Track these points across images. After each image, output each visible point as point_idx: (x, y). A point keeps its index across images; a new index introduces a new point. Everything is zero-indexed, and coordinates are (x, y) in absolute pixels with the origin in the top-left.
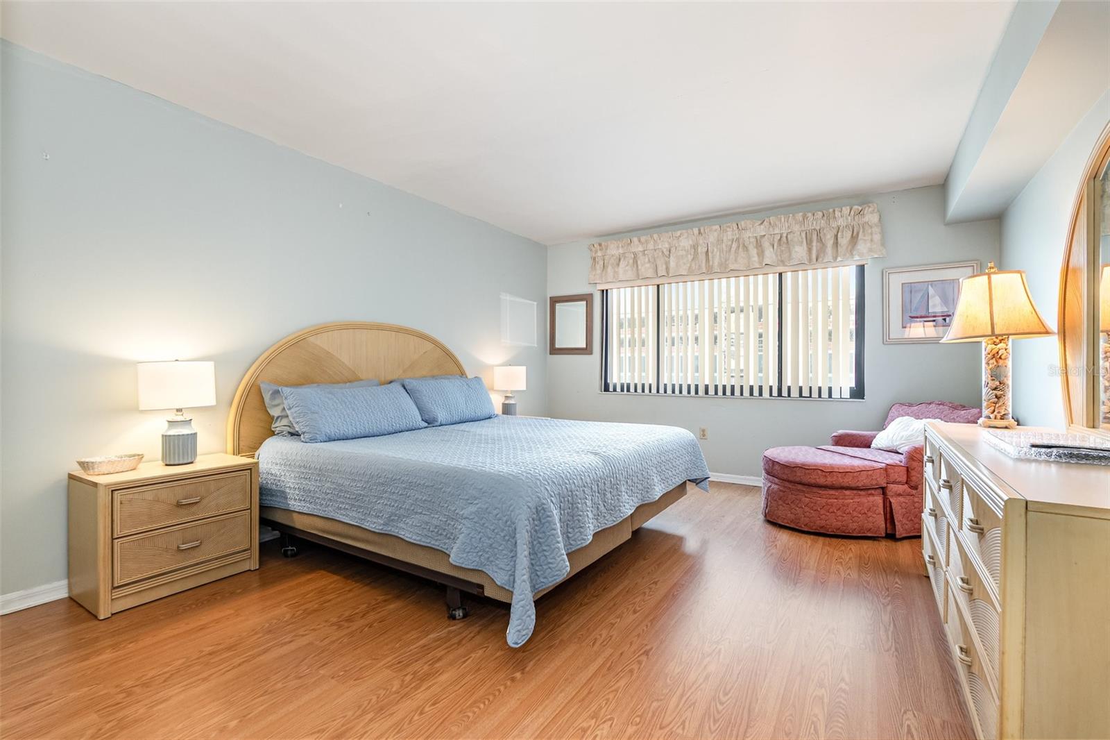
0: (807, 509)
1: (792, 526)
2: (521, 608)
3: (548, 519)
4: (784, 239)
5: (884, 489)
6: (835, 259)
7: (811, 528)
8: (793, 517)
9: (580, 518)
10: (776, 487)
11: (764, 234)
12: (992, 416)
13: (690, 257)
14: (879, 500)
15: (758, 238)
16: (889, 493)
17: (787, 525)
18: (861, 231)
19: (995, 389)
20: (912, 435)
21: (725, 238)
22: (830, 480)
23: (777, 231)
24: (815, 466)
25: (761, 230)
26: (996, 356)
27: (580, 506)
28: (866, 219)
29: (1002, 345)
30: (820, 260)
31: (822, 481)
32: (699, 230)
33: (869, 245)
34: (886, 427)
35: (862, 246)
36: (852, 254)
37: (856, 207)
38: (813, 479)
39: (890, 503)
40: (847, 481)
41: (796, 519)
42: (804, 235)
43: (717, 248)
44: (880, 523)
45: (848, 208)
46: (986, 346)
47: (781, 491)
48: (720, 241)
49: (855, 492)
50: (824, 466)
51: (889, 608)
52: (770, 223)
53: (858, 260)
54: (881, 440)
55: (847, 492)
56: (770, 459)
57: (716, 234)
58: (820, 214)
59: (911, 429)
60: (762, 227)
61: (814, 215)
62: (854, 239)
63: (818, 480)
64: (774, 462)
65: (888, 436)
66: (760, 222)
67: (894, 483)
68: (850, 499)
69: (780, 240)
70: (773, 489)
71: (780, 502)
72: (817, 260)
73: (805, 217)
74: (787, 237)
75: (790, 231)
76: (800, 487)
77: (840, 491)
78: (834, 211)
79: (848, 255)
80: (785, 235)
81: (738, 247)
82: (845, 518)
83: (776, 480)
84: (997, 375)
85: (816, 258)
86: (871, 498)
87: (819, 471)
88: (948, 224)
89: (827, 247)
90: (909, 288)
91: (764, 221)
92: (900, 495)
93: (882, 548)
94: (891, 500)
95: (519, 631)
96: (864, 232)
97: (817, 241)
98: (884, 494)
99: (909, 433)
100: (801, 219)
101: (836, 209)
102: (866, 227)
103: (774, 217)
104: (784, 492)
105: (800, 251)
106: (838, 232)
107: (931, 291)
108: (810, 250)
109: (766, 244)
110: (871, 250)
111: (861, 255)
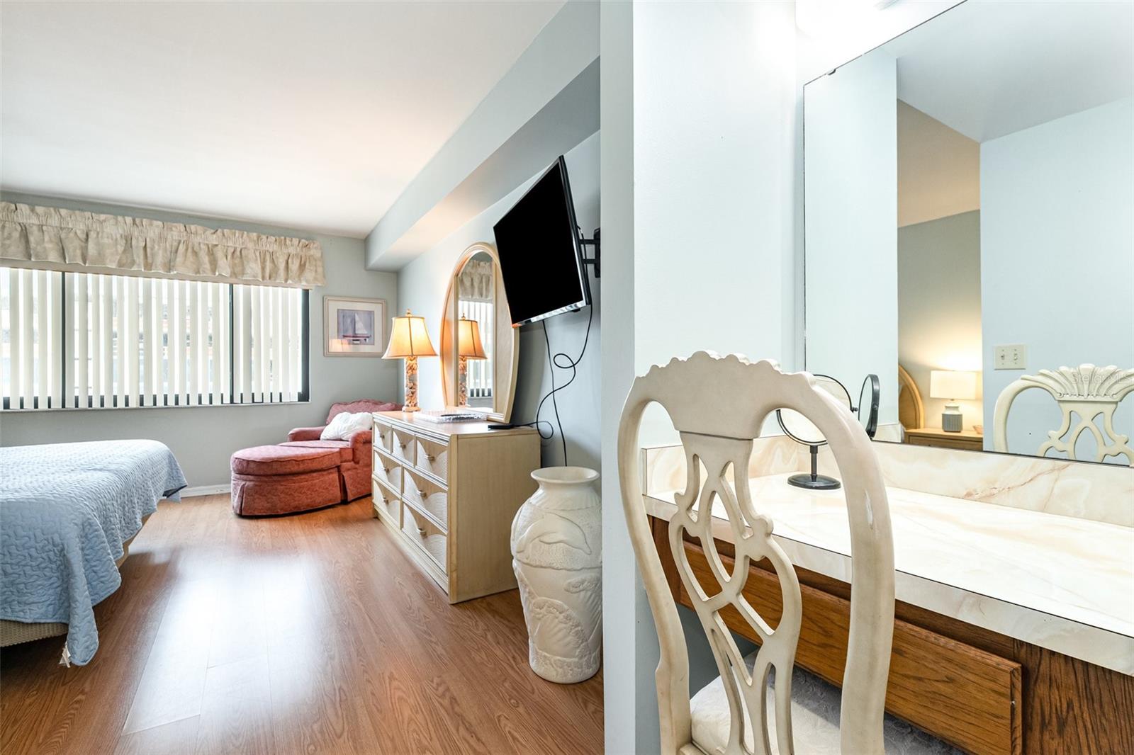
0: (282, 495)
1: (269, 513)
2: (88, 624)
3: (96, 533)
4: (238, 253)
5: (338, 467)
6: (286, 280)
7: (286, 511)
8: (269, 505)
9: (113, 531)
10: (252, 483)
11: (217, 243)
12: (410, 405)
13: (120, 249)
14: (336, 476)
15: (210, 246)
16: (342, 470)
17: (264, 514)
18: (308, 261)
19: (411, 388)
20: (352, 426)
21: (169, 237)
22: (302, 467)
23: (230, 244)
24: (289, 457)
25: (213, 239)
26: (412, 368)
27: (112, 519)
28: (312, 252)
29: (414, 361)
30: (273, 279)
31: (295, 469)
32: (134, 220)
33: (314, 274)
34: (329, 423)
35: (309, 274)
36: (300, 280)
37: (303, 241)
38: (288, 469)
39: (343, 476)
40: (315, 465)
41: (272, 506)
42: (258, 254)
43: (159, 246)
44: (337, 493)
45: (298, 240)
46: (406, 362)
47: (256, 485)
48: (162, 238)
49: (320, 473)
50: (297, 456)
51: (363, 539)
52: (224, 235)
53: (304, 285)
54: (328, 432)
55: (314, 474)
56: (244, 460)
57: (157, 231)
58: (274, 239)
59: (350, 421)
60: (215, 236)
61: (267, 238)
62: (302, 267)
63: (292, 469)
64: (248, 462)
65: (334, 428)
66: (213, 231)
67: (345, 461)
68: (317, 480)
69: (234, 252)
70: (248, 486)
71: (256, 496)
72: (270, 278)
73: (258, 237)
74: (241, 252)
75: (244, 246)
76: (275, 478)
77: (309, 475)
78: (285, 239)
79: (296, 279)
80: (239, 250)
81: (187, 250)
82: (314, 495)
83: (251, 477)
84: (412, 379)
85: (269, 277)
86: (331, 476)
87: (294, 462)
88: (367, 270)
89: (278, 269)
90: (342, 314)
91: (217, 231)
92: (349, 470)
93: (340, 511)
94: (345, 475)
95: (87, 647)
96: (310, 262)
97: (270, 262)
98: (339, 471)
99: (349, 424)
100: (255, 238)
101: (287, 238)
102: (311, 258)
103: (228, 230)
104: (260, 486)
105: (253, 268)
106: (288, 258)
107: (357, 318)
108: (263, 269)
109: (219, 254)
110: (316, 279)
111: (307, 281)
